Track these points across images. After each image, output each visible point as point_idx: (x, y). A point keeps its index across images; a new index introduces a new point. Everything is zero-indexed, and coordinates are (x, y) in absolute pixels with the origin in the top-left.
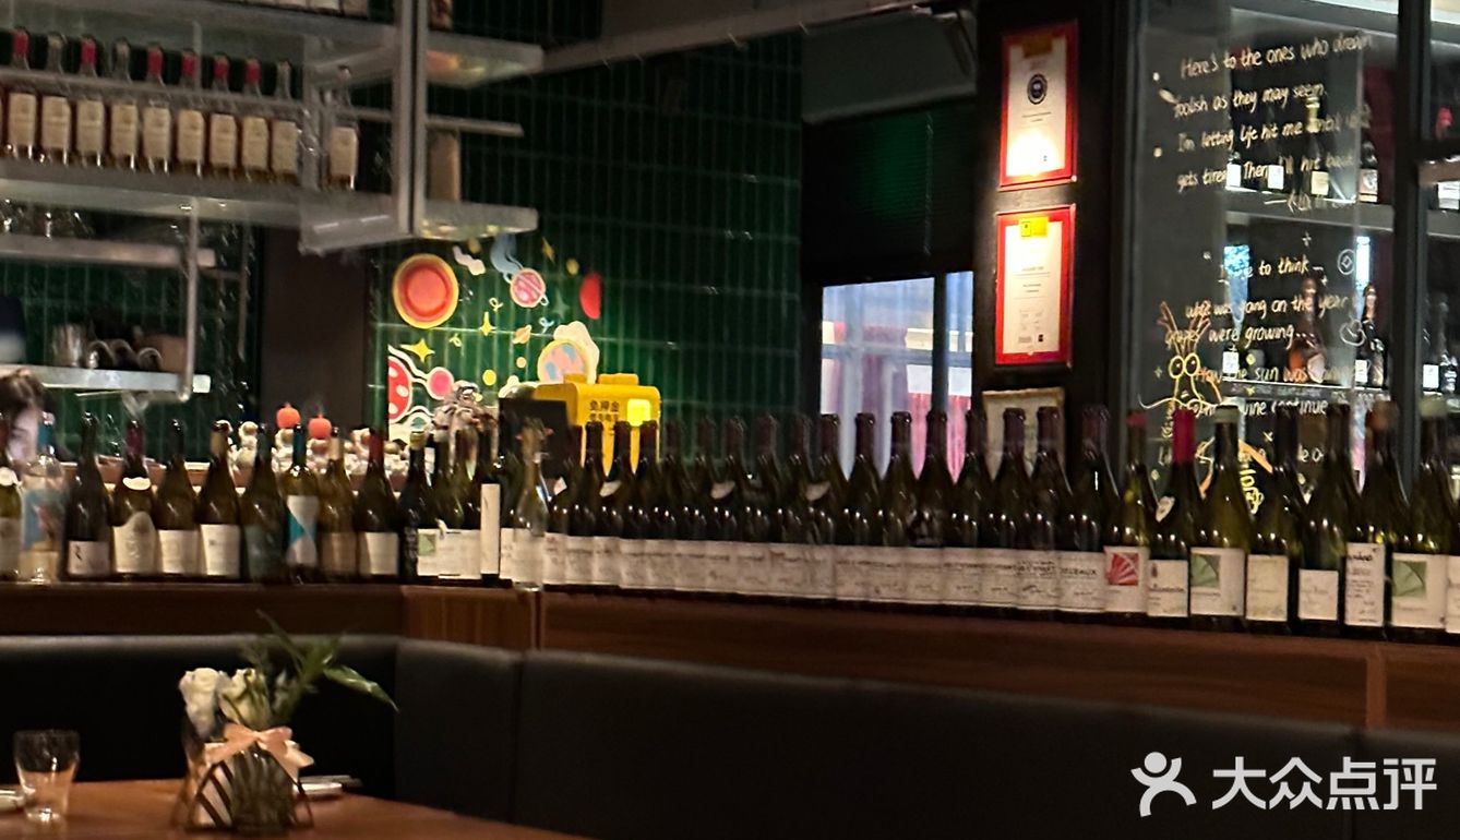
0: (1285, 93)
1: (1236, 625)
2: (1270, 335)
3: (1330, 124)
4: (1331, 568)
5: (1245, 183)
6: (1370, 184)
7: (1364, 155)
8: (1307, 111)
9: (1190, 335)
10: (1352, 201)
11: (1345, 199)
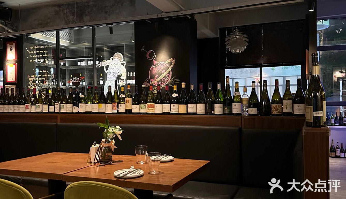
0: (43, 51)
1: (42, 112)
2: (42, 79)
3: (48, 55)
4: (53, 106)
5: (38, 61)
6: (53, 62)
7: (52, 59)
8: (45, 54)
9: (32, 79)
10: (51, 64)
11: (50, 64)
